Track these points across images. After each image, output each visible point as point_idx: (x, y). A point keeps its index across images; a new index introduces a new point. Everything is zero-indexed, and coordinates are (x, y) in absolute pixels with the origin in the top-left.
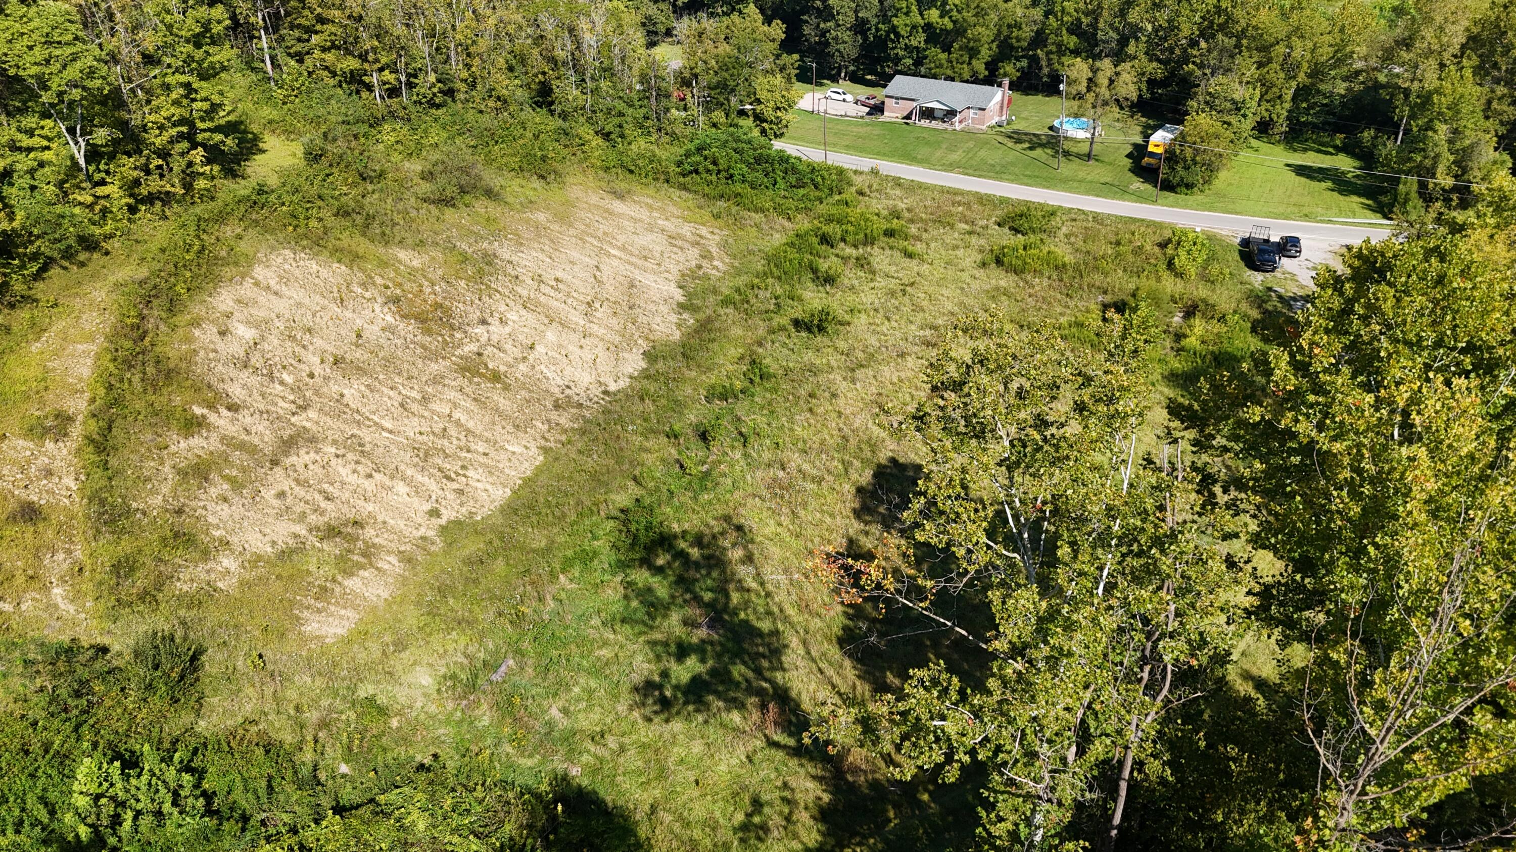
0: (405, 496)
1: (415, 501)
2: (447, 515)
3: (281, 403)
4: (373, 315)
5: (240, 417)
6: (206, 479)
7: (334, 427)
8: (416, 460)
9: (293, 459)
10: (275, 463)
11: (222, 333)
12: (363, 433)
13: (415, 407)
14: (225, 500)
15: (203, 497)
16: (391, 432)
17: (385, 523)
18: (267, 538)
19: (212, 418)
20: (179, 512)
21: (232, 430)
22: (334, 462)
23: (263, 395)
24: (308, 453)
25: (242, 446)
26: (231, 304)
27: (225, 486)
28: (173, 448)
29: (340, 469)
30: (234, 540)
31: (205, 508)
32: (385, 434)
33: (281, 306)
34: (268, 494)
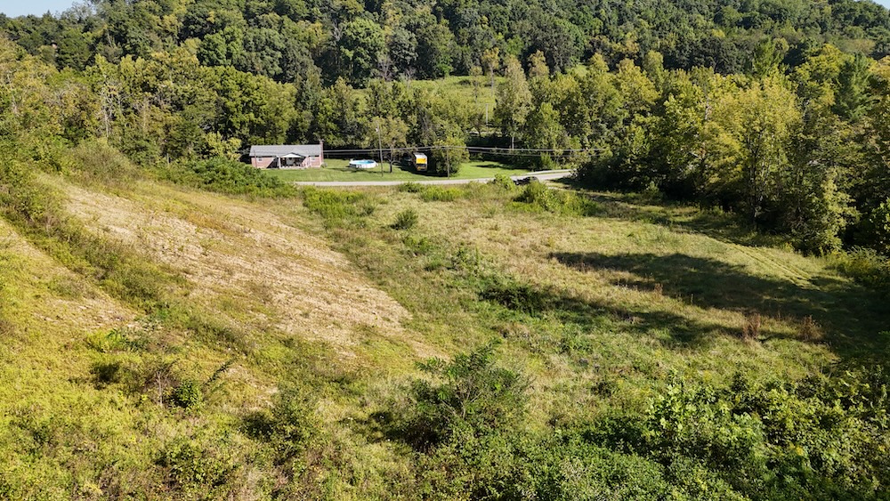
0: (360, 312)
1: (370, 315)
2: (394, 320)
10: (267, 300)
11: (107, 230)
23: (192, 265)
24: (277, 294)
34: (297, 316)
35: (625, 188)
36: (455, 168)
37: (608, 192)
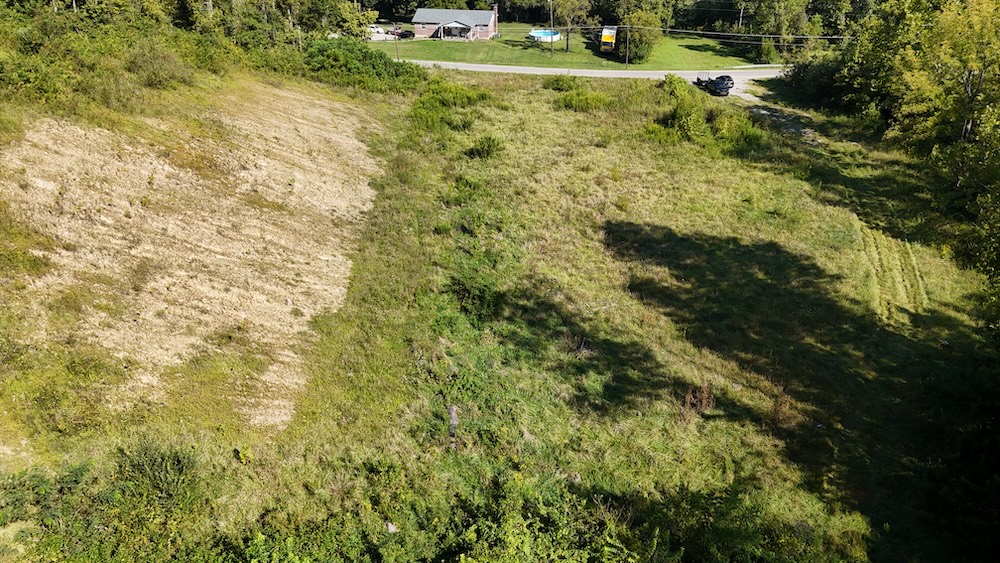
0: (266, 302)
1: (277, 306)
2: (308, 313)
3: (114, 241)
4: (152, 167)
5: (81, 255)
6: (79, 310)
7: (172, 255)
8: (257, 274)
9: (151, 285)
10: (137, 289)
11: (24, 187)
12: (201, 257)
13: (231, 234)
14: (110, 326)
15: (87, 326)
16: (223, 254)
17: (262, 326)
18: (170, 353)
19: (54, 258)
20: (70, 342)
21: (80, 266)
22: (191, 282)
23: (92, 235)
24: (163, 278)
25: (99, 279)
26: (19, 162)
27: (103, 315)
28: (31, 288)
29: (199, 287)
30: (139, 358)
31: (93, 335)
32: (218, 257)
33: (67, 162)
34: (149, 315)
35: (835, 108)
36: (640, 53)
37: (811, 110)
